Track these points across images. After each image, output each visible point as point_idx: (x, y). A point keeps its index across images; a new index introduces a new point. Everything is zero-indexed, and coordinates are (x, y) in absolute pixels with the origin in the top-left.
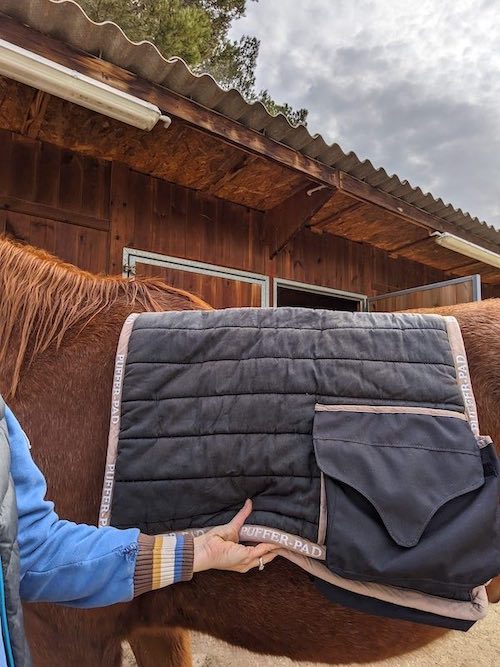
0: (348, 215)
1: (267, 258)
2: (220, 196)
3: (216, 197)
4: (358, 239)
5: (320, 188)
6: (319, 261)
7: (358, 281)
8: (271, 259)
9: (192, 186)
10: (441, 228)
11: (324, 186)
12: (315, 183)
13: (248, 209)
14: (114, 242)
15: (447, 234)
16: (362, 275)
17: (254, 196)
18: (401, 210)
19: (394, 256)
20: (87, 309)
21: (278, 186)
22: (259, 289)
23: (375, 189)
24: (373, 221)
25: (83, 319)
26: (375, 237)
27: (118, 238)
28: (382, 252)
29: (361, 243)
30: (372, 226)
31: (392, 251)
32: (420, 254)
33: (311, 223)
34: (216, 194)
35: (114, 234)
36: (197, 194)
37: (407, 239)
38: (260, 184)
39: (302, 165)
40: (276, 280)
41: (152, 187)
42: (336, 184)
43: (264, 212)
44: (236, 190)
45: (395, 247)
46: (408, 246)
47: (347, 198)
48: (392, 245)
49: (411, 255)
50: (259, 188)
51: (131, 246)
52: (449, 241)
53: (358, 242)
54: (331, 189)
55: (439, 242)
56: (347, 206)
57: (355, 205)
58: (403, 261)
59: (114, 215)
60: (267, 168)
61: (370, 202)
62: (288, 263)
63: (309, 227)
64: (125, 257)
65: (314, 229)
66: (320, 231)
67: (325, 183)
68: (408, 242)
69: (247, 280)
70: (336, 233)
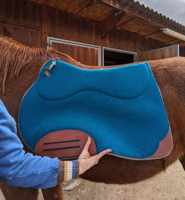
0: (130, 23)
1: (100, 39)
2: (83, 16)
3: (81, 16)
4: (134, 31)
5: (120, 13)
6: (119, 40)
7: (134, 47)
8: (101, 40)
9: (72, 13)
10: (165, 27)
11: (121, 12)
12: (118, 11)
13: (93, 21)
14: (43, 35)
15: (167, 29)
16: (135, 45)
17: (95, 16)
18: (150, 20)
19: (147, 37)
20: (28, 61)
21: (104, 12)
22: (97, 51)
23: (141, 13)
24: (139, 25)
25: (27, 65)
26: (140, 31)
27: (45, 33)
28: (142, 36)
29: (135, 33)
30: (139, 26)
31: (146, 36)
32: (156, 36)
33: (116, 26)
34: (81, 15)
35: (43, 32)
36: (74, 15)
37: (152, 31)
38: (97, 12)
39: (113, 4)
40: (104, 48)
41: (57, 13)
42: (126, 11)
43: (99, 22)
44: (88, 14)
45: (147, 34)
46: (152, 33)
47: (130, 16)
48: (146, 33)
49: (153, 37)
50: (97, 13)
51: (50, 36)
52: (168, 31)
53: (134, 33)
54: (124, 13)
55: (164, 32)
56: (130, 19)
57: (133, 19)
58: (150, 39)
59: (43, 24)
60: (100, 5)
61: (138, 17)
62: (108, 41)
63: (115, 27)
64: (48, 40)
65: (117, 28)
66: (120, 29)
67: (122, 11)
68: (152, 32)
69: (93, 48)
70: (126, 29)
